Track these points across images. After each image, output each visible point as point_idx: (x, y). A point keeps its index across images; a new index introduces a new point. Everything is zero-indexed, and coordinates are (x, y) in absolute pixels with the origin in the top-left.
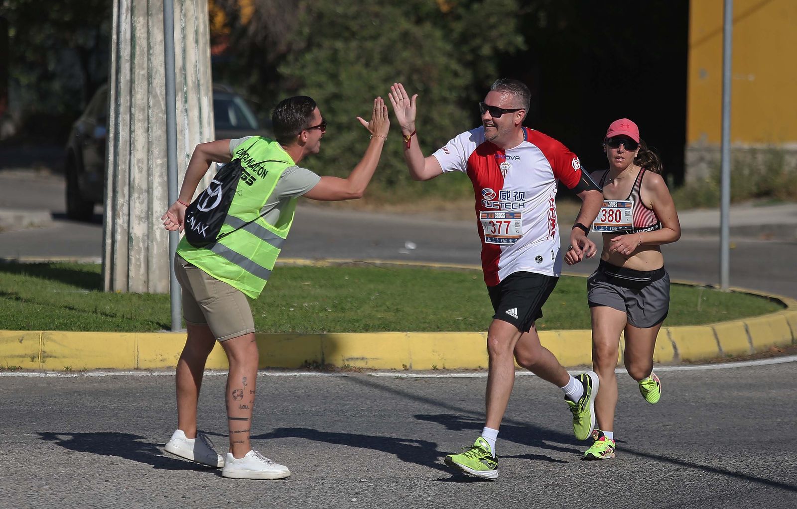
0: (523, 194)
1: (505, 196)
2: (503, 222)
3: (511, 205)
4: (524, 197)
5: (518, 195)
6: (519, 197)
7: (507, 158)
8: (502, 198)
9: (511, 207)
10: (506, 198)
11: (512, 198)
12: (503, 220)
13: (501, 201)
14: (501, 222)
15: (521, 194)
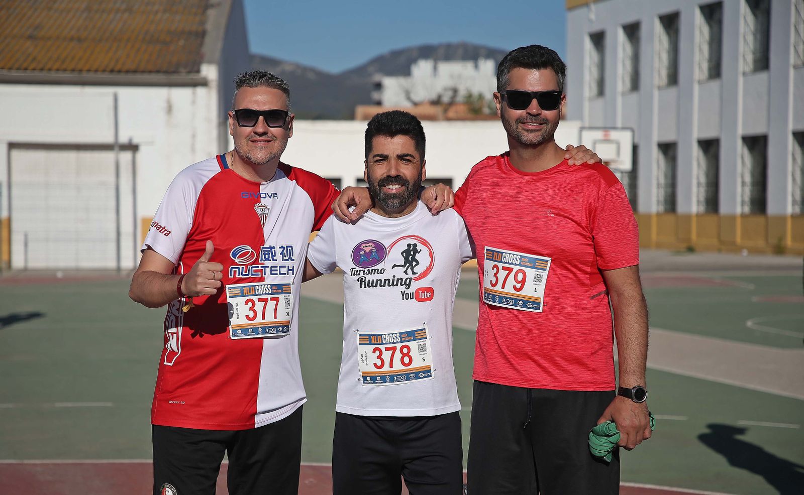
0: (291, 248)
1: (268, 254)
2: (269, 300)
3: (278, 268)
4: (293, 256)
5: (285, 251)
6: (287, 256)
7: (262, 195)
8: (264, 259)
9: (278, 272)
10: (271, 258)
11: (278, 257)
12: (269, 297)
13: (264, 264)
14: (266, 300)
15: (289, 248)
